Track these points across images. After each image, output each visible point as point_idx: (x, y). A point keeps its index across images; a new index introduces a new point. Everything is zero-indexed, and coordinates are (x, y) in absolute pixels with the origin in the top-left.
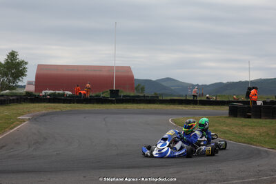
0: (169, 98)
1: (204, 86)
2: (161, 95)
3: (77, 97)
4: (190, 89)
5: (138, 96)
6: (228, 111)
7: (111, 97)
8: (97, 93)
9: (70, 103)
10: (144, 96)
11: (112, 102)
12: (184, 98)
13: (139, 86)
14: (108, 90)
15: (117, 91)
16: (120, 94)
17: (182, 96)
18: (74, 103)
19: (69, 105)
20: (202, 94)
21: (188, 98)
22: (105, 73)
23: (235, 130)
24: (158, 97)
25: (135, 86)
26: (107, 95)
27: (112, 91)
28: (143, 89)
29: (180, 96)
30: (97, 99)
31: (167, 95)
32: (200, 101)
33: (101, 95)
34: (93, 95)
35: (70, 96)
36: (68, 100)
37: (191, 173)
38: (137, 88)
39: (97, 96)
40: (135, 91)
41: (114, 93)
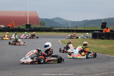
0: (58, 29)
1: (78, 22)
2: (54, 27)
3: (8, 28)
4: (70, 23)
5: (42, 28)
6: (91, 36)
7: (26, 29)
8: (19, 26)
9: (3, 32)
10: (45, 28)
11: (27, 31)
12: (67, 29)
13: (42, 22)
14: (25, 25)
15: (30, 25)
16: (31, 27)
17: (66, 28)
18: (6, 32)
19: (3, 33)
20: (77, 26)
21: (69, 29)
22: (23, 15)
23: (95, 46)
24: (52, 28)
25: (40, 22)
26: (24, 27)
27: (27, 25)
28: (44, 24)
29: (65, 28)
30: (18, 30)
31: (57, 27)
32: (76, 30)
33: (21, 28)
34: (17, 27)
35: (3, 28)
36: (3, 30)
37: (72, 70)
38: (40, 24)
39: (18, 28)
40: (40, 25)
41: (28, 26)
